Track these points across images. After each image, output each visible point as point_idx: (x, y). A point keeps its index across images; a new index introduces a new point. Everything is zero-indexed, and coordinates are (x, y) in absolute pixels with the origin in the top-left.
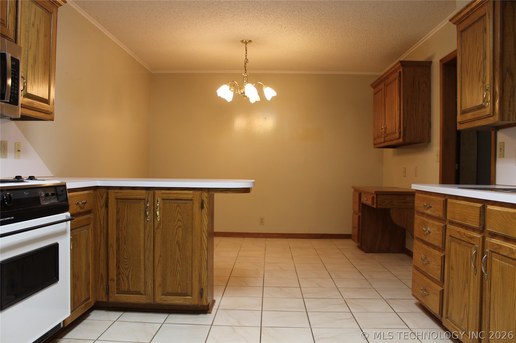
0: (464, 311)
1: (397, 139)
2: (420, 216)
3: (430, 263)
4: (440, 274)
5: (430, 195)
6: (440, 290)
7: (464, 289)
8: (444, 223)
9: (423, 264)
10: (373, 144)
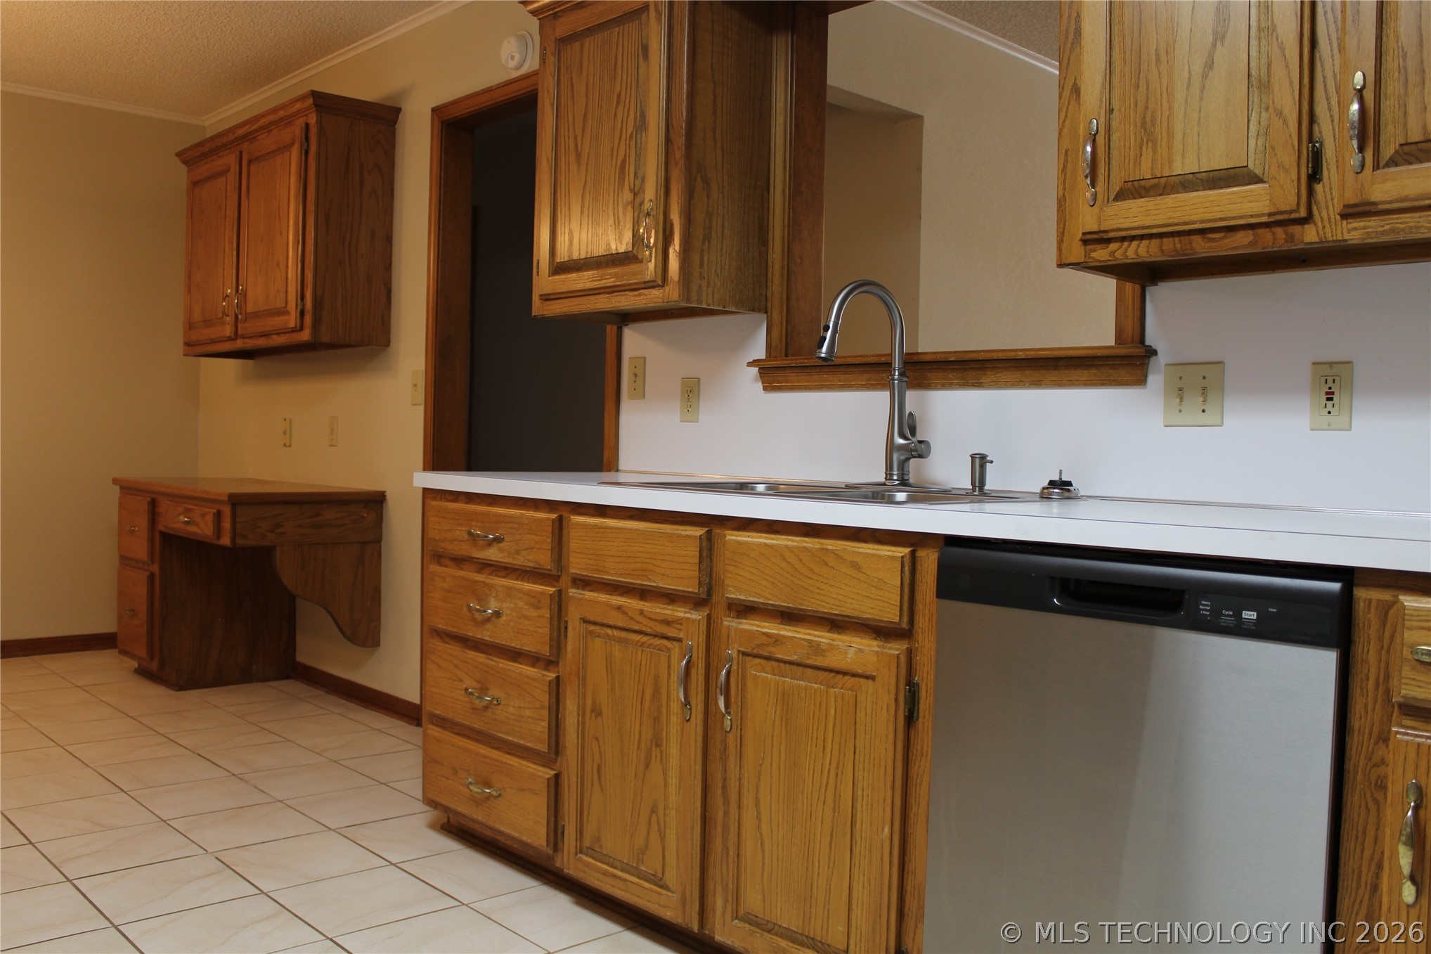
0: (650, 823)
1: (290, 330)
2: (446, 566)
3: (502, 703)
4: (546, 731)
5: (490, 504)
6: (547, 776)
7: (647, 765)
8: (554, 586)
9: (474, 709)
10: (182, 344)
